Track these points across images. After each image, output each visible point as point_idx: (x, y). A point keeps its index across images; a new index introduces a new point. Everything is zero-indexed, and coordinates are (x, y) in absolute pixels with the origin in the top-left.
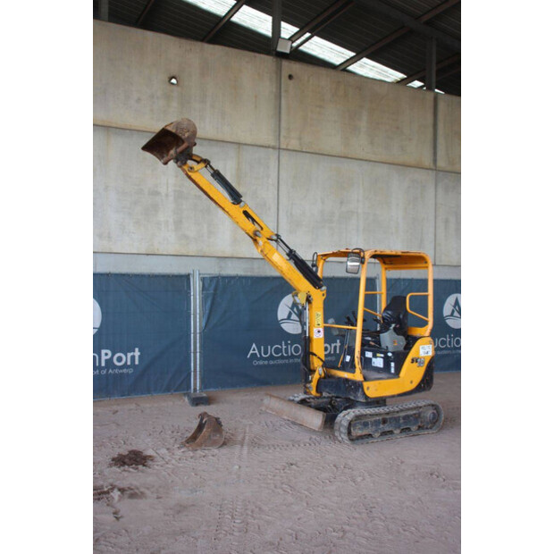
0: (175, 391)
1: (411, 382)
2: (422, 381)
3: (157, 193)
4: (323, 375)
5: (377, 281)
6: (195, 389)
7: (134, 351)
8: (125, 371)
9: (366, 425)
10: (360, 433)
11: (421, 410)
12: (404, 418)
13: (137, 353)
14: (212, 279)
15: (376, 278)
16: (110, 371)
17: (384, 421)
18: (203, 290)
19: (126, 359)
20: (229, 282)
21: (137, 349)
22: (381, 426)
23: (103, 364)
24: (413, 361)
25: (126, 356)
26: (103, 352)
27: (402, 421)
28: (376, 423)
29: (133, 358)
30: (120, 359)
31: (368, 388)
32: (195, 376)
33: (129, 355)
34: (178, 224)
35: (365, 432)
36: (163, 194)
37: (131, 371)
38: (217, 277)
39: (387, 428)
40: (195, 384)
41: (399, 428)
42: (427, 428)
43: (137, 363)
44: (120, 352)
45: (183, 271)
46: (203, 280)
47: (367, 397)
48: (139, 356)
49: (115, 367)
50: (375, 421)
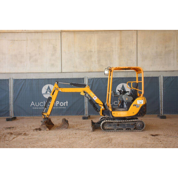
0: (79, 115)
1: (133, 113)
2: (139, 113)
3: (91, 51)
4: (104, 109)
5: (159, 78)
6: (86, 115)
7: (66, 102)
8: (63, 108)
9: (110, 125)
10: (108, 128)
11: (136, 123)
12: (127, 125)
13: (67, 103)
14: (91, 79)
15: (159, 77)
16: (59, 108)
17: (118, 125)
18: (88, 83)
19: (64, 104)
20: (98, 80)
21: (67, 101)
22: (117, 126)
23: (57, 105)
24: (134, 105)
25: (64, 103)
26: (57, 102)
27: (126, 126)
28: (115, 125)
29: (66, 104)
30: (62, 104)
31: (114, 114)
32: (86, 111)
33: (65, 103)
34: (99, 61)
35: (110, 128)
36: (93, 52)
37: (65, 108)
38: (93, 78)
39: (120, 127)
40: (86, 113)
41: (125, 128)
42: (139, 130)
43: (67, 105)
44: (62, 102)
45: (82, 77)
46: (89, 79)
47: (113, 116)
48: (68, 103)
49: (60, 106)
50: (114, 125)
